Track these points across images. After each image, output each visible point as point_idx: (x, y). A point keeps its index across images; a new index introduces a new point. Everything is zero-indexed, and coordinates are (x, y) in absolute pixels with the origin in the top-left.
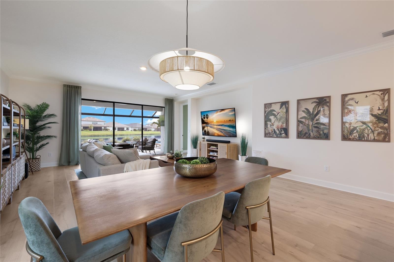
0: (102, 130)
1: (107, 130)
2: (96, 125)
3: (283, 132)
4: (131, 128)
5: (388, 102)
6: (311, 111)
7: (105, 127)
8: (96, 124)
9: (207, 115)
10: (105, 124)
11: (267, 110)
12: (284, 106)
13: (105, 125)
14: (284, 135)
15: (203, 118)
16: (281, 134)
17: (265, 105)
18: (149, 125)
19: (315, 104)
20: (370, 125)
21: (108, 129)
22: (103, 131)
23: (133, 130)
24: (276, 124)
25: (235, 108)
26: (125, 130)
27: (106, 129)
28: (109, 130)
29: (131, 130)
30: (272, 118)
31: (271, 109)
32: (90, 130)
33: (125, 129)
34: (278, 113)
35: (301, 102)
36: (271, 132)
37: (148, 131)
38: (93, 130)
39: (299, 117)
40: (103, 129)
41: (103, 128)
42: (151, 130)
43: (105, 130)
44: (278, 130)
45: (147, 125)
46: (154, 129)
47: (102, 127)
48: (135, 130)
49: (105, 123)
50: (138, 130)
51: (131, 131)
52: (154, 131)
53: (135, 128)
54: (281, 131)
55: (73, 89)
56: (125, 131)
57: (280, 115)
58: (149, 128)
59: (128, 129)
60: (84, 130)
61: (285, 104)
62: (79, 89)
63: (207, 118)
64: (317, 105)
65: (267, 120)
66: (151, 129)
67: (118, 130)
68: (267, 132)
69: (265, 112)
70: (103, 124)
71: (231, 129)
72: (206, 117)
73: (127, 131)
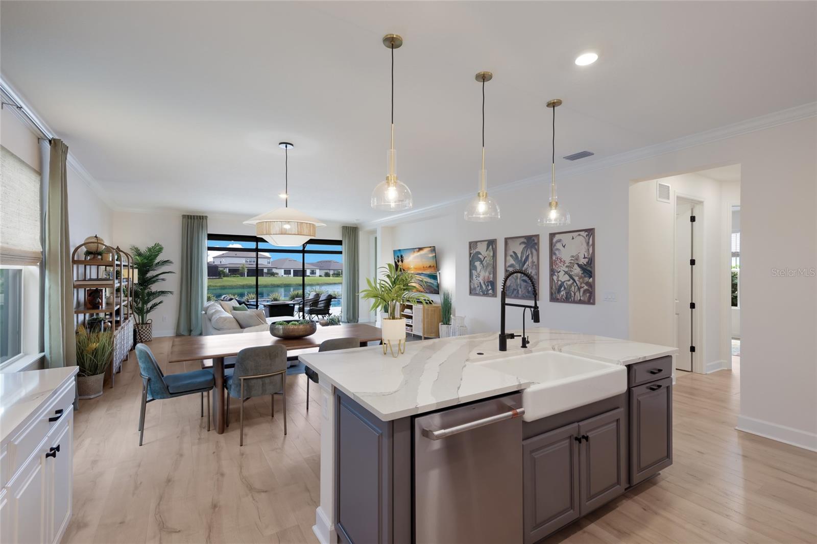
0: (263, 276)
1: (273, 274)
2: (252, 265)
3: (490, 288)
4: (320, 269)
5: (593, 248)
6: (519, 255)
7: (269, 270)
8: (252, 263)
9: (402, 256)
11: (472, 252)
12: (491, 247)
13: (270, 265)
14: (490, 292)
15: (397, 261)
16: (488, 290)
17: (470, 243)
19: (523, 246)
20: (576, 279)
21: (275, 272)
22: (266, 276)
23: (323, 274)
24: (483, 275)
25: (434, 247)
27: (270, 272)
28: (277, 274)
29: (319, 275)
30: (477, 264)
31: (477, 250)
32: (242, 275)
33: (308, 272)
34: (484, 258)
35: (509, 241)
36: (476, 286)
38: (247, 276)
39: (508, 264)
40: (265, 273)
41: (265, 270)
43: (269, 275)
44: (485, 284)
47: (263, 270)
48: (327, 275)
49: (269, 261)
50: (334, 274)
51: (320, 276)
53: (328, 271)
54: (488, 285)
55: (196, 221)
56: (308, 276)
57: (486, 261)
59: (313, 272)
60: (231, 275)
61: (492, 243)
62: (205, 220)
63: (402, 262)
64: (525, 247)
65: (472, 267)
67: (294, 276)
68: (472, 287)
69: (470, 254)
70: (266, 264)
71: (432, 281)
72: (400, 259)
73: (312, 276)
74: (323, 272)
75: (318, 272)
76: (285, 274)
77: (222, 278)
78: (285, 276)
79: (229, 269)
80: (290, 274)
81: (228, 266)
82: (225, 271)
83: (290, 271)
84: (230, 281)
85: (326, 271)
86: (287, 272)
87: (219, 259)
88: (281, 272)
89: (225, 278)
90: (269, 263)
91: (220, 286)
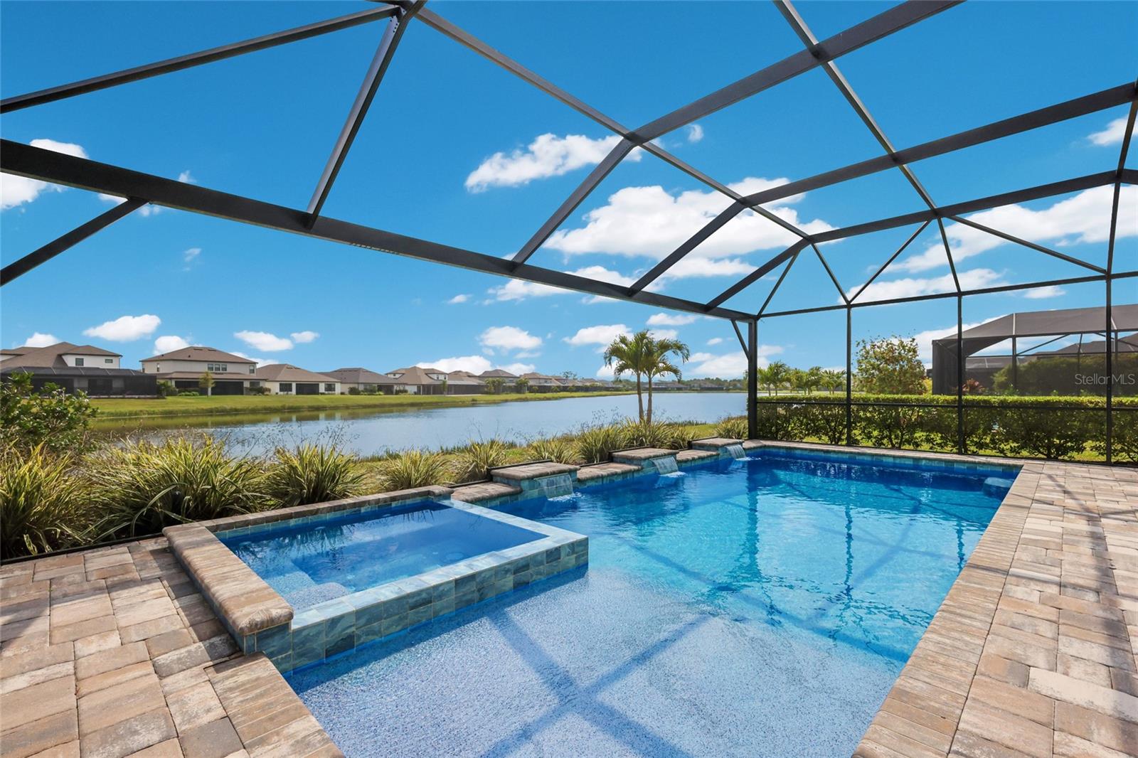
0: (242, 394)
1: (262, 391)
2: (222, 374)
4: (341, 383)
7: (254, 383)
8: (221, 371)
10: (254, 372)
13: (254, 376)
18: (397, 376)
21: (264, 387)
22: (247, 394)
23: (347, 391)
26: (320, 391)
27: (256, 387)
28: (269, 390)
29: (340, 392)
32: (203, 392)
33: (322, 388)
37: (398, 392)
38: (212, 394)
40: (247, 388)
41: (247, 384)
42: (405, 391)
43: (254, 392)
45: (392, 376)
46: (416, 387)
47: (242, 383)
48: (353, 391)
49: (252, 368)
50: (366, 390)
51: (342, 393)
52: (415, 393)
53: (356, 386)
56: (322, 394)
58: (398, 384)
59: (330, 388)
60: (180, 392)
66: (407, 388)
67: (298, 393)
70: (248, 373)
73: (329, 394)
74: (346, 388)
75: (339, 388)
76: (281, 390)
77: (164, 398)
78: (282, 393)
79: (176, 382)
80: (291, 390)
81: (174, 376)
82: (169, 384)
83: (291, 385)
84: (178, 403)
85: (352, 386)
86: (285, 387)
87: (156, 363)
88: (275, 387)
89: (170, 399)
90: (252, 371)
91: (162, 413)
